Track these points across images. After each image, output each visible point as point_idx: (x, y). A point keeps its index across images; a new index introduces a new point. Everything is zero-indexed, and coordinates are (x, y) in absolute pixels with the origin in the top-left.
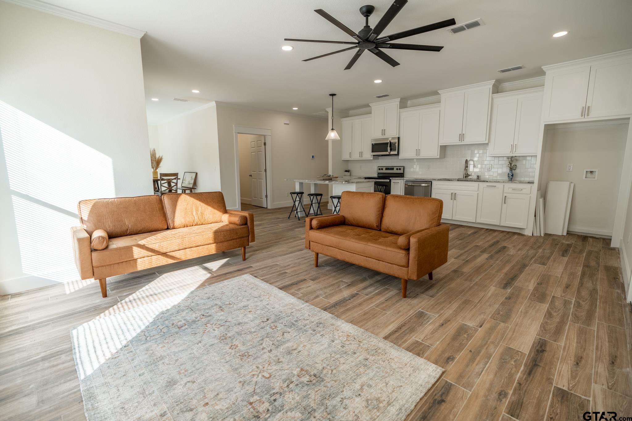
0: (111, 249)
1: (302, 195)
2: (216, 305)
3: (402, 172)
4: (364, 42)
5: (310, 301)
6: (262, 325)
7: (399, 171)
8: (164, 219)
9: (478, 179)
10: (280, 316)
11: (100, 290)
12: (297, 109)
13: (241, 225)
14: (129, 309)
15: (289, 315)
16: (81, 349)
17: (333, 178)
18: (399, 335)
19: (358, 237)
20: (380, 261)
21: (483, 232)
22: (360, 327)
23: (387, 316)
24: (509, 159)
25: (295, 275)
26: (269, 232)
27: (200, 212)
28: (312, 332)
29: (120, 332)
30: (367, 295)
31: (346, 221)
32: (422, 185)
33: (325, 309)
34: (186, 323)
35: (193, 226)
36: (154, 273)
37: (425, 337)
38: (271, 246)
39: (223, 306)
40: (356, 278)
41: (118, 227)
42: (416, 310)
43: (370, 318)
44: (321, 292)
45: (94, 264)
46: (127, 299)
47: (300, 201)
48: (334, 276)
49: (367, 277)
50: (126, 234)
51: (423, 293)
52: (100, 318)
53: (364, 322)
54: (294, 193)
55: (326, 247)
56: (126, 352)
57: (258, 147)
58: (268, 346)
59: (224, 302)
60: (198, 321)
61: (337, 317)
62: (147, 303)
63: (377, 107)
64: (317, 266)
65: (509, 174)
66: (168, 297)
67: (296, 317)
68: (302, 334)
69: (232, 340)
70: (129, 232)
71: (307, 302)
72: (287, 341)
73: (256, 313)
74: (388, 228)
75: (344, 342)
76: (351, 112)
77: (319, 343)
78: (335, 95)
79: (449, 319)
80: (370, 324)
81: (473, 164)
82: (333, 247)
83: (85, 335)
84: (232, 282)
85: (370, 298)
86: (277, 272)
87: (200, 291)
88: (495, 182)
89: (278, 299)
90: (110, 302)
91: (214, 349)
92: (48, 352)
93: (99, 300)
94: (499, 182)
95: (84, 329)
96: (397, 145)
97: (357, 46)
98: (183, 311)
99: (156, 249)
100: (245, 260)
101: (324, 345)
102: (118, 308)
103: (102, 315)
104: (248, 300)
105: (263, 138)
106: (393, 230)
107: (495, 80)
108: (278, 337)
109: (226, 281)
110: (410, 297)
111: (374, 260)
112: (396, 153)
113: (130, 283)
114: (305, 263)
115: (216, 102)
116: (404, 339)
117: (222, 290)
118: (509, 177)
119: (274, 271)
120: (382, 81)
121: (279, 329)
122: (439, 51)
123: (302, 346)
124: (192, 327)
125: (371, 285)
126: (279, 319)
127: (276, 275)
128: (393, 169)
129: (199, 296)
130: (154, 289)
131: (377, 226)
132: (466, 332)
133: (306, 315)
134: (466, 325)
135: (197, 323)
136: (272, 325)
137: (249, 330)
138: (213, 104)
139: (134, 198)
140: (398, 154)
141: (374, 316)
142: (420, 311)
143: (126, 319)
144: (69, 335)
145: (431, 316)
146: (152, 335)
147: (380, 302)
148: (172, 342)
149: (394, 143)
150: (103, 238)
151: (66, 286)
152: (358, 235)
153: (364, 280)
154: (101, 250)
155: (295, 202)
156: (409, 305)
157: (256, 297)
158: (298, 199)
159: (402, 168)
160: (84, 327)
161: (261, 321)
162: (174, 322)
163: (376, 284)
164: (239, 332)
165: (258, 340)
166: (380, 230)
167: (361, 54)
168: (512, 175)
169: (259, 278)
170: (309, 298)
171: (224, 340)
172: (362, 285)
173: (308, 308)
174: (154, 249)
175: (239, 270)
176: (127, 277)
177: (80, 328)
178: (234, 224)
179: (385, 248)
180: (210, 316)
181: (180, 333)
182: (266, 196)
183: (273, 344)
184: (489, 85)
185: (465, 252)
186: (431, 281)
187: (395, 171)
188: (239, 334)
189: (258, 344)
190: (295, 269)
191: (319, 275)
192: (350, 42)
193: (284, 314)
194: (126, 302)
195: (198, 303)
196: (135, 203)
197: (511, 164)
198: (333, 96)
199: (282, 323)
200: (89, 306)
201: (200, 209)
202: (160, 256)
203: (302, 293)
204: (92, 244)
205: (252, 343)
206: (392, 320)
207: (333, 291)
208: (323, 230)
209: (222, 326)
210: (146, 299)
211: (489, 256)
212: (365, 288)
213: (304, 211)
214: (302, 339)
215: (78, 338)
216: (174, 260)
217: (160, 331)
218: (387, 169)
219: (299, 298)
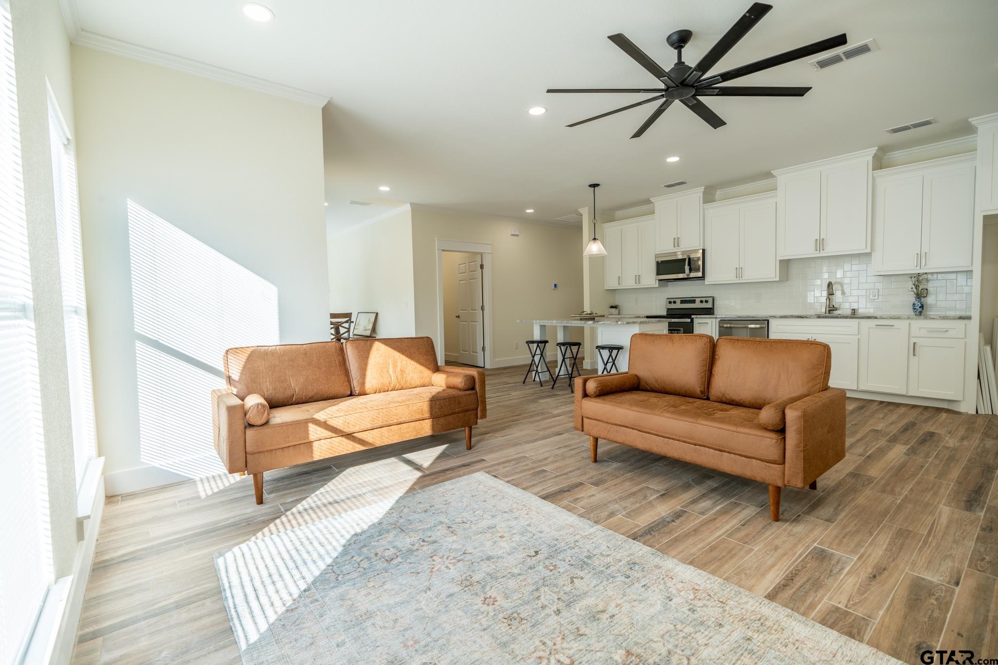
0: (273, 425)
1: (545, 345)
2: (441, 523)
3: (710, 306)
4: (677, 86)
5: (602, 521)
6: (530, 562)
7: (704, 305)
8: (346, 380)
9: (854, 315)
10: (556, 547)
11: (253, 492)
12: (533, 211)
13: (466, 390)
14: (299, 525)
15: (572, 545)
16: (234, 592)
17: (598, 316)
18: (794, 593)
19: (675, 410)
20: (725, 451)
21: (874, 407)
22: (713, 572)
23: (755, 554)
24: (913, 279)
25: (561, 475)
26: (499, 404)
27: (399, 369)
28: (623, 578)
29: (291, 565)
30: (702, 513)
31: (642, 383)
32: (750, 326)
33: (635, 538)
34: (398, 554)
35: (388, 391)
36: (330, 468)
37: (849, 601)
38: (508, 427)
39: (453, 526)
40: (672, 482)
41: (279, 391)
42: (808, 547)
43: (724, 557)
44: (616, 506)
45: (249, 449)
46: (294, 510)
47: (542, 355)
48: (631, 479)
49: (691, 482)
50: (291, 402)
51: (808, 513)
52: (257, 538)
53: (715, 565)
54: (533, 342)
55: (615, 427)
56: (308, 600)
57: (471, 272)
58: (551, 602)
59: (453, 518)
60: (417, 550)
61: (663, 553)
62: (326, 517)
63: (664, 204)
64: (595, 461)
65: (914, 304)
66: (358, 508)
67: (586, 550)
68: (606, 582)
69: (483, 587)
70: (296, 400)
71: (596, 522)
72: (584, 594)
73: (513, 539)
74: (724, 395)
75: (691, 602)
76: (618, 214)
77: (644, 600)
78: (598, 185)
79: (883, 566)
80: (729, 567)
81: (840, 289)
82: (627, 427)
83: (237, 567)
84: (458, 484)
85: (711, 521)
86: (529, 469)
87: (409, 499)
88: (891, 318)
89: (544, 517)
90: (269, 513)
91: (456, 603)
92: (184, 593)
93: (251, 508)
94: (899, 318)
95: (235, 557)
96: (700, 263)
97: (663, 95)
98: (388, 531)
99: (338, 427)
100: (470, 449)
101: (654, 605)
102: (282, 523)
103: (259, 534)
104: (493, 516)
105: (479, 257)
106: (734, 398)
107: (877, 148)
108: (564, 585)
109: (448, 482)
110: (786, 521)
111: (711, 450)
112: (700, 274)
113: (295, 482)
114: (572, 456)
115: (412, 204)
116: (808, 602)
117: (445, 499)
118: (914, 309)
119: (525, 468)
120: (680, 158)
121: (562, 570)
122: (802, 95)
123: (613, 605)
124: (409, 561)
125: (703, 496)
126: (557, 552)
127: (530, 474)
128: (694, 302)
129: (409, 507)
130: (333, 494)
131: (702, 392)
132: (931, 594)
133: (604, 547)
134: (923, 579)
135: (415, 553)
136: (547, 563)
137: (509, 571)
138: (407, 207)
139: (304, 346)
140: (703, 278)
141: (731, 554)
142: (815, 548)
143: (297, 544)
144: (214, 565)
145: (844, 559)
146: (345, 572)
147: (732, 528)
148: (382, 586)
149: (696, 259)
150: (263, 406)
151: (199, 485)
152: (673, 406)
153: (687, 487)
154: (260, 426)
155: (534, 357)
156: (789, 535)
157: (505, 512)
158: (538, 352)
159: (710, 300)
160: (234, 554)
161: (526, 554)
162: (378, 550)
163: (712, 495)
164: (493, 573)
165: (530, 590)
166: (708, 399)
167: (665, 109)
168: (922, 307)
169: (502, 480)
170: (598, 517)
171: (470, 587)
172: (687, 496)
173: (603, 534)
174: (335, 426)
175: (464, 465)
176: (288, 473)
177: (229, 556)
178: (454, 388)
179: (733, 428)
180: (435, 542)
181: (392, 571)
182: (483, 349)
183: (558, 599)
184: (867, 156)
185: (858, 441)
186: (815, 491)
187: (698, 305)
188: (493, 576)
189: (532, 597)
190: (558, 464)
191: (603, 476)
192: (653, 88)
193: (563, 544)
194: (293, 514)
195: (411, 518)
196: (305, 354)
197: (917, 287)
198: (594, 187)
199: (564, 561)
200: (237, 519)
201: (399, 364)
202: (344, 439)
203: (583, 508)
204: (247, 416)
205: (520, 596)
206: (769, 563)
207: (638, 505)
208: (606, 398)
209: (459, 561)
210: (324, 509)
211: (909, 449)
212: (694, 502)
213: (549, 371)
214: (610, 593)
215: (227, 571)
216: (365, 446)
217: (357, 566)
218: (682, 302)
219: (581, 516)
